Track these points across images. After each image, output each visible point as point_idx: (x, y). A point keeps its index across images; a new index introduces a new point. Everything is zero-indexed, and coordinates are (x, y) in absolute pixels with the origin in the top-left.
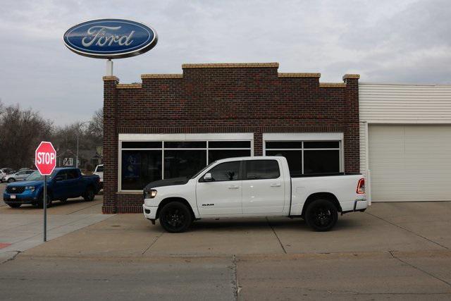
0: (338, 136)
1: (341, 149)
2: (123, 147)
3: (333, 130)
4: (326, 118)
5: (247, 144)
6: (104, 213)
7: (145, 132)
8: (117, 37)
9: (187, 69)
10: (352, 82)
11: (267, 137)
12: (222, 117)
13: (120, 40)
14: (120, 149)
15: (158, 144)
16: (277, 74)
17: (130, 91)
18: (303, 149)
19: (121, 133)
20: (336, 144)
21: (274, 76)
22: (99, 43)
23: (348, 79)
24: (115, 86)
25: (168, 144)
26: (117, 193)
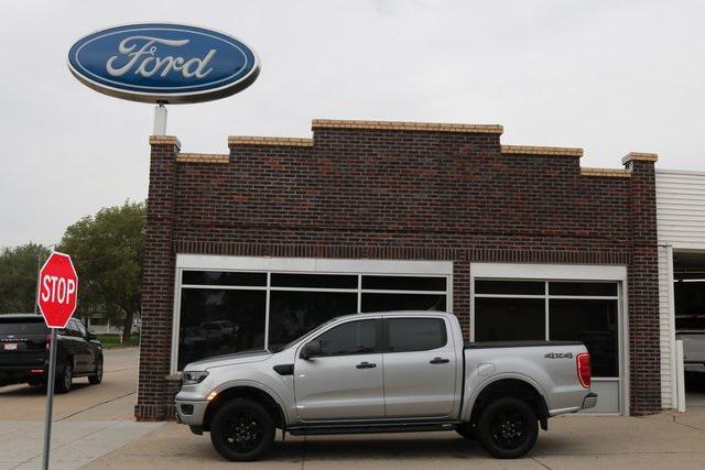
0: (617, 273)
1: (622, 299)
2: (184, 283)
3: (607, 260)
4: (593, 235)
5: (439, 283)
6: (139, 419)
7: (232, 252)
8: (181, 60)
9: (320, 130)
10: (643, 168)
11: (480, 270)
12: (391, 227)
13: (186, 67)
14: (179, 286)
15: (259, 278)
16: (499, 147)
17: (205, 168)
18: (547, 297)
19: (181, 252)
20: (610, 287)
21: (494, 152)
22: (142, 70)
23: (634, 161)
24: (173, 156)
25: (279, 279)
26: (168, 378)
